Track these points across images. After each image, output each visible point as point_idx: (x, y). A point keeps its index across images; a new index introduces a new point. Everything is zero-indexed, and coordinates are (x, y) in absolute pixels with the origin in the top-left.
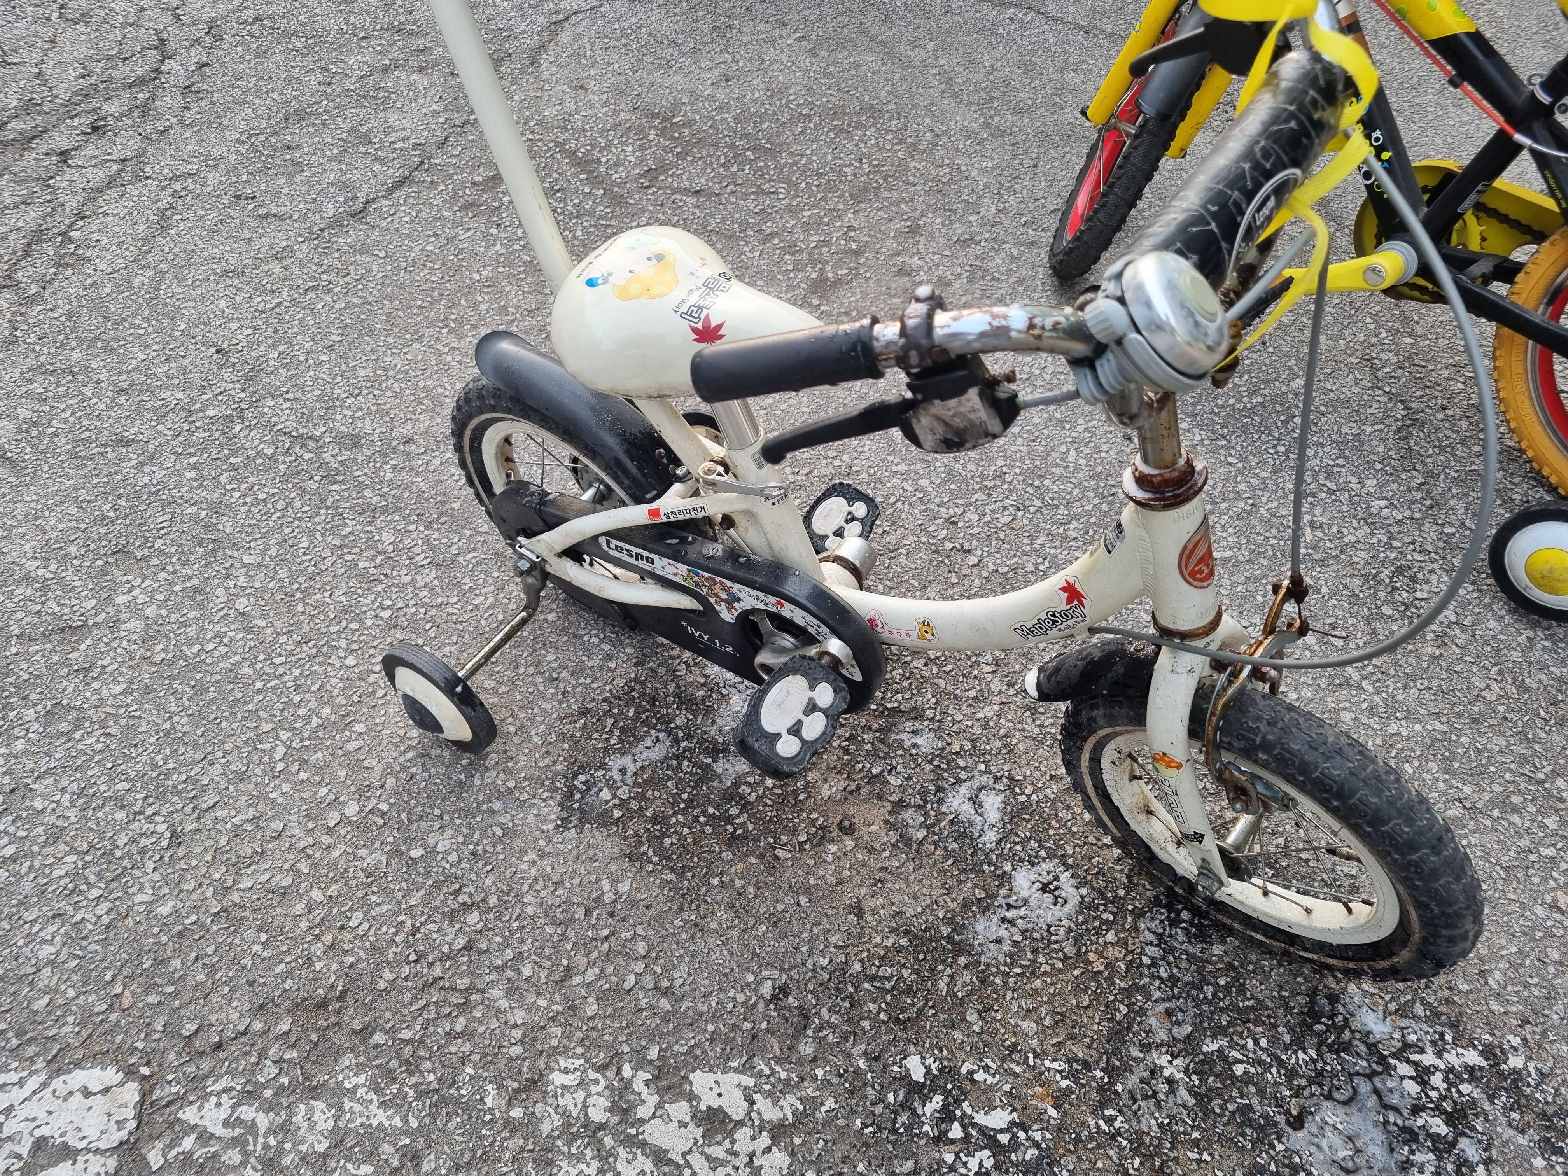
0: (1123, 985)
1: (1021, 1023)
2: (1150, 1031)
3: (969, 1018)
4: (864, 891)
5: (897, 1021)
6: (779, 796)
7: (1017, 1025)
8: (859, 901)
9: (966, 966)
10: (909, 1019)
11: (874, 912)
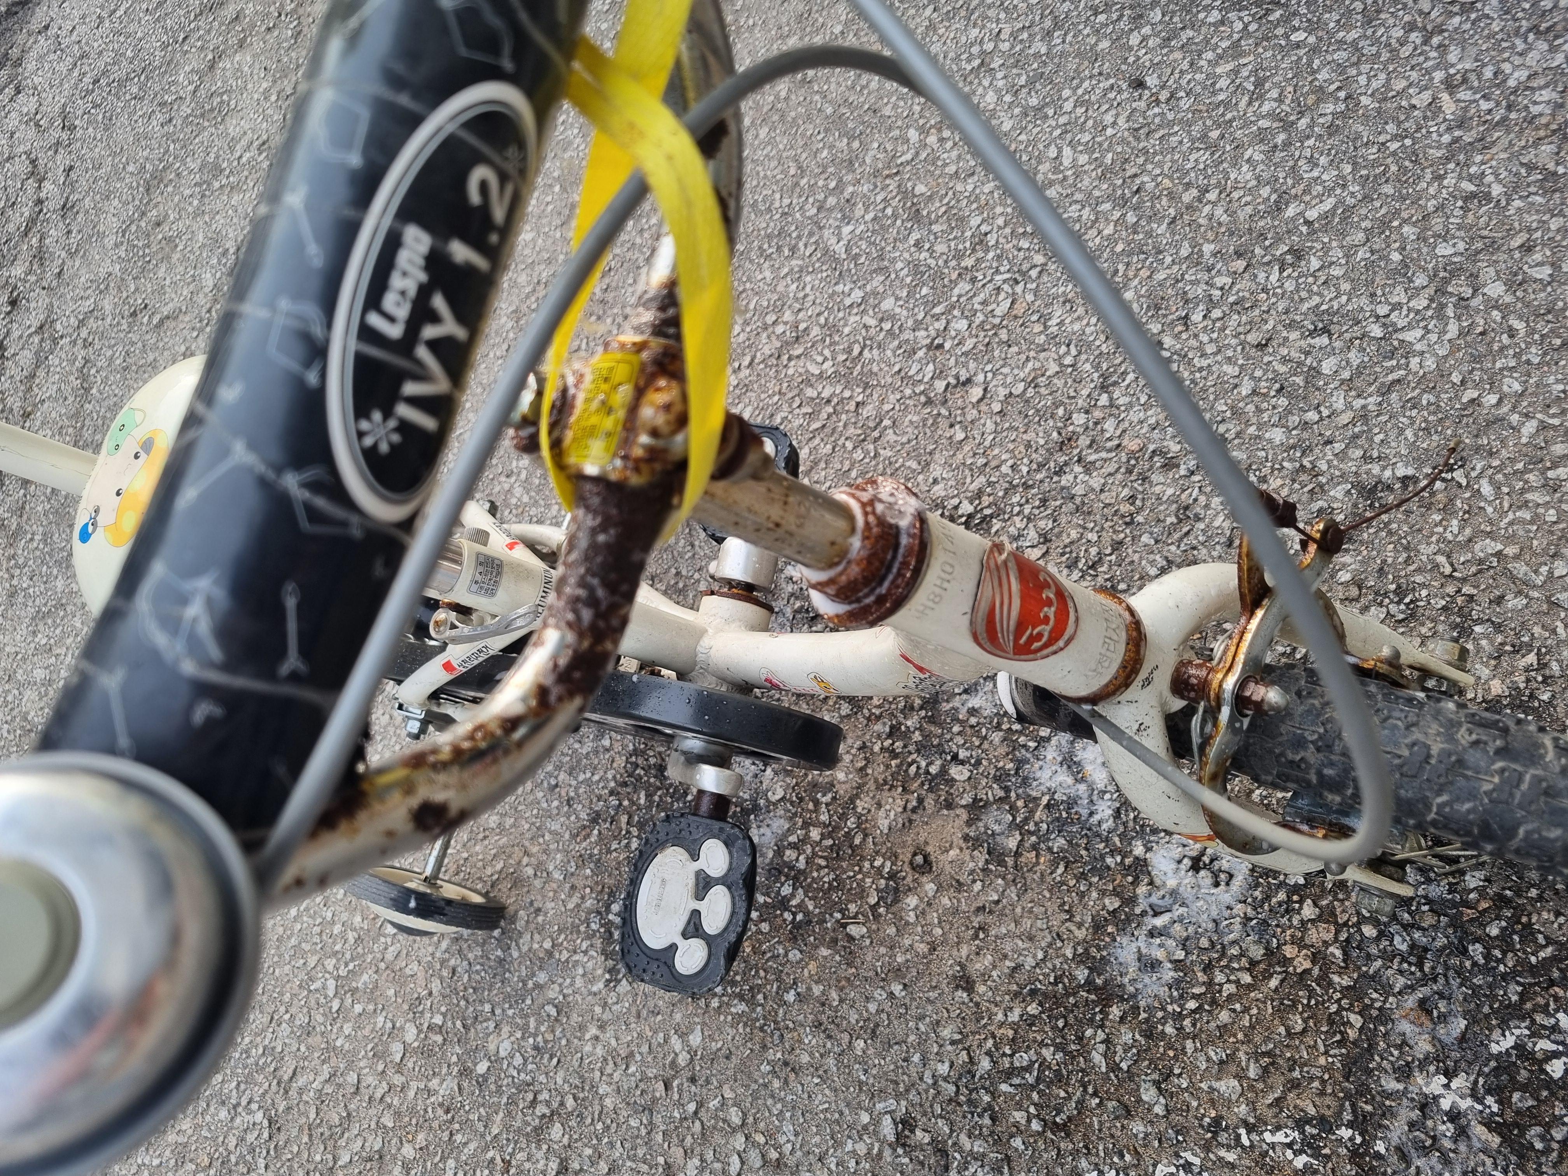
0: (1346, 981)
1: (1216, 1085)
2: (1404, 1043)
3: (1145, 1098)
4: (964, 951)
5: (1056, 1127)
6: (831, 847)
7: (1212, 1089)
8: (963, 966)
9: (1122, 1019)
10: (1070, 1119)
11: (985, 976)
